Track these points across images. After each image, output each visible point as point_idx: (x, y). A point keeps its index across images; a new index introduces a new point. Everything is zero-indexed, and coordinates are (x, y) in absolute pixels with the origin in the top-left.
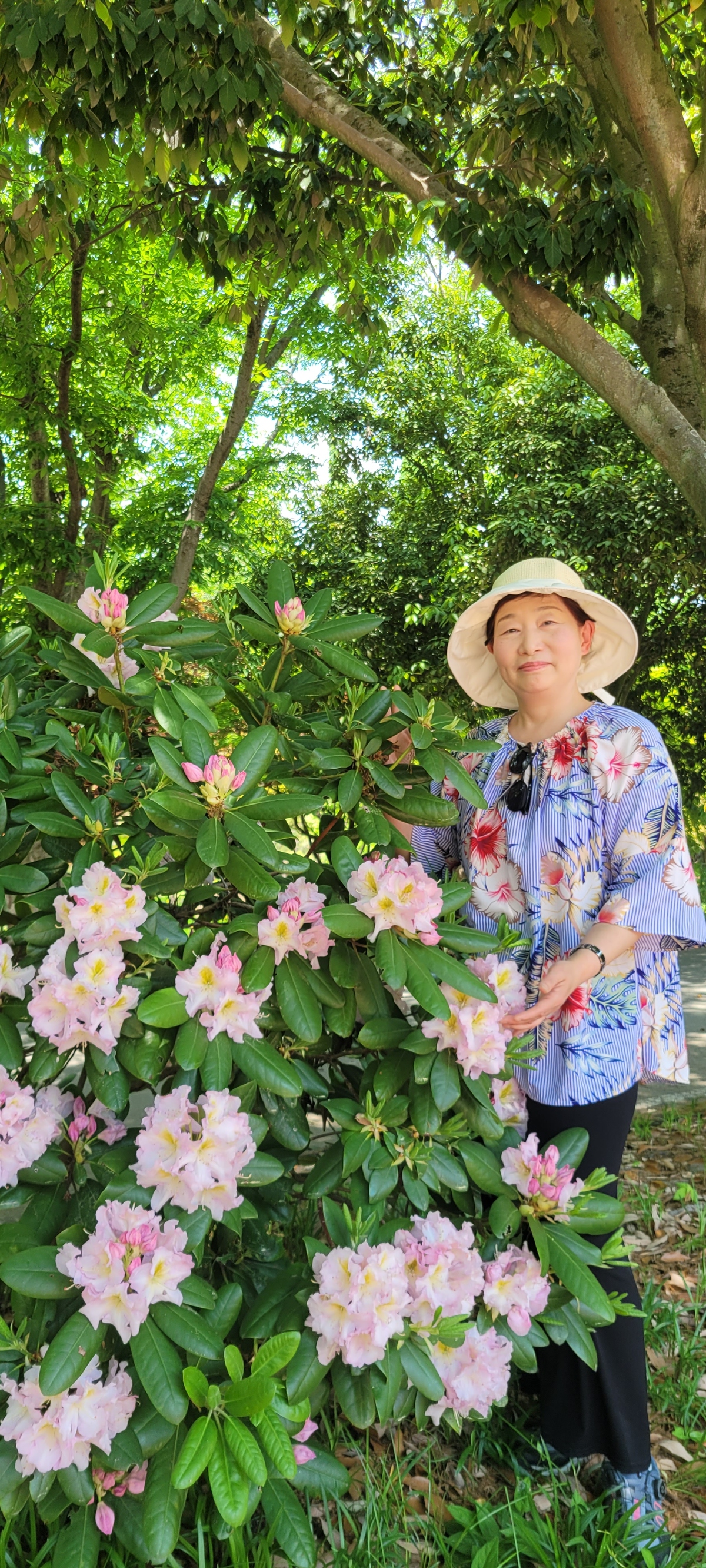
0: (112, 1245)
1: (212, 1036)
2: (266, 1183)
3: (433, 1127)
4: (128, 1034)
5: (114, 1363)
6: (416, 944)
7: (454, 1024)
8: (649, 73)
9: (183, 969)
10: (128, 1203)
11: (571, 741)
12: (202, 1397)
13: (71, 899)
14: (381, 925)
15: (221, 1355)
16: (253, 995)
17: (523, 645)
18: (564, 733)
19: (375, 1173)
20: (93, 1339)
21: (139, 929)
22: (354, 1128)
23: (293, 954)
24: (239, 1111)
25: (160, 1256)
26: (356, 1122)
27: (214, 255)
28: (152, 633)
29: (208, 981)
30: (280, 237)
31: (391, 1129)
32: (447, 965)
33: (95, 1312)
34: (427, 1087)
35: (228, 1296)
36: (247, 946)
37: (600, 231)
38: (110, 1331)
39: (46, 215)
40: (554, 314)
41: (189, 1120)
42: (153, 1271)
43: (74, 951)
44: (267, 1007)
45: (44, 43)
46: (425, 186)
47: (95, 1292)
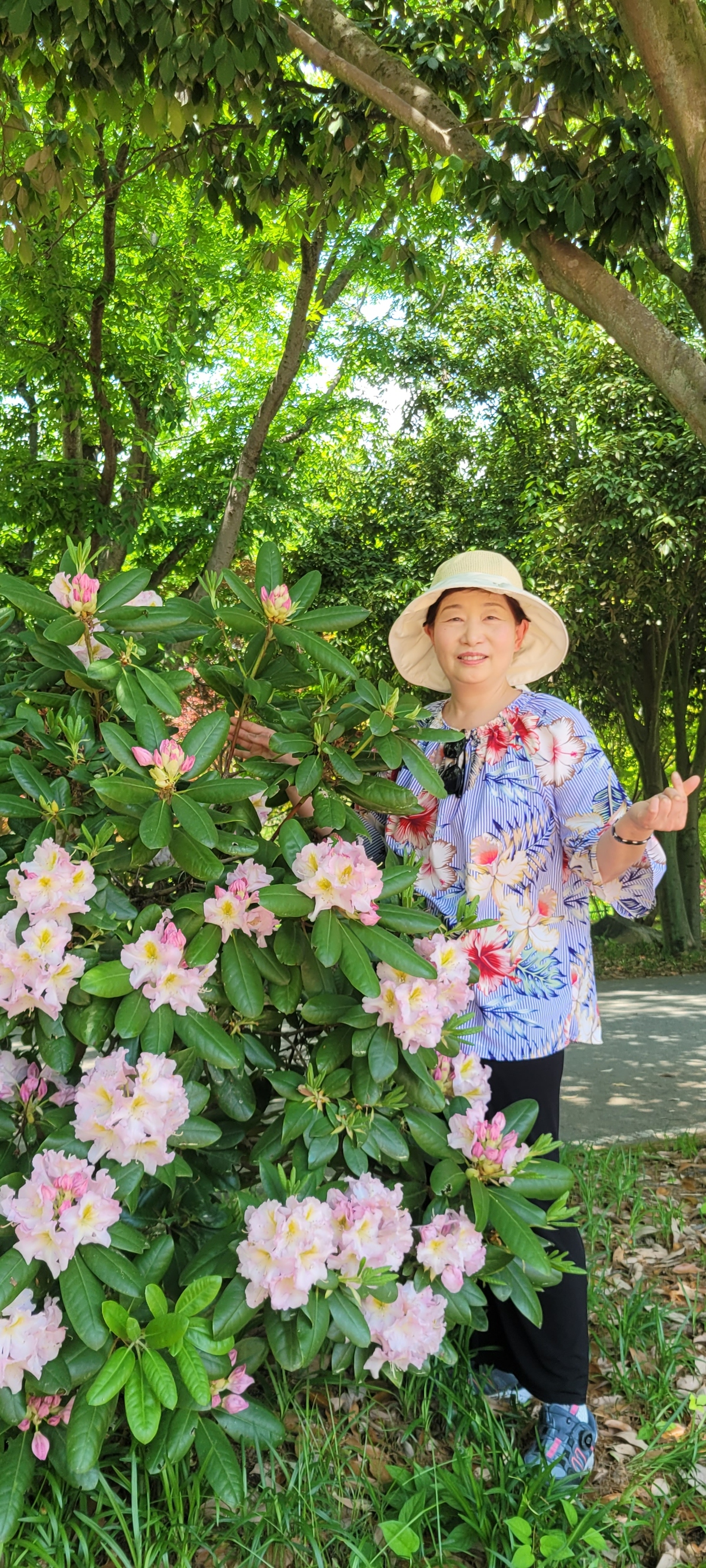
0: (44, 1187)
1: (154, 1007)
2: (203, 1145)
3: (373, 1099)
4: (75, 1001)
5: (48, 1299)
6: (355, 924)
7: (392, 1000)
8: (666, 27)
9: (129, 943)
10: (62, 1152)
11: (503, 730)
12: (123, 1330)
13: (22, 873)
14: (321, 905)
15: (142, 1293)
16: (196, 970)
17: (466, 635)
18: (497, 721)
19: (316, 1141)
20: (25, 1274)
21: (87, 903)
22: (296, 1098)
23: (238, 933)
24: (175, 1073)
25: (88, 1200)
26: (298, 1092)
27: (243, 200)
28: (119, 617)
29: (153, 955)
30: (316, 177)
31: (334, 1101)
32: (384, 944)
33: (28, 1249)
34: (365, 1059)
35: (160, 1246)
36: (193, 924)
37: (623, 191)
38: (42, 1268)
39: (59, 166)
40: (584, 273)
41: (125, 1081)
42: (81, 1213)
43: (25, 920)
44: (213, 982)
45: (37, 13)
46: (447, 138)
47: (26, 1228)
